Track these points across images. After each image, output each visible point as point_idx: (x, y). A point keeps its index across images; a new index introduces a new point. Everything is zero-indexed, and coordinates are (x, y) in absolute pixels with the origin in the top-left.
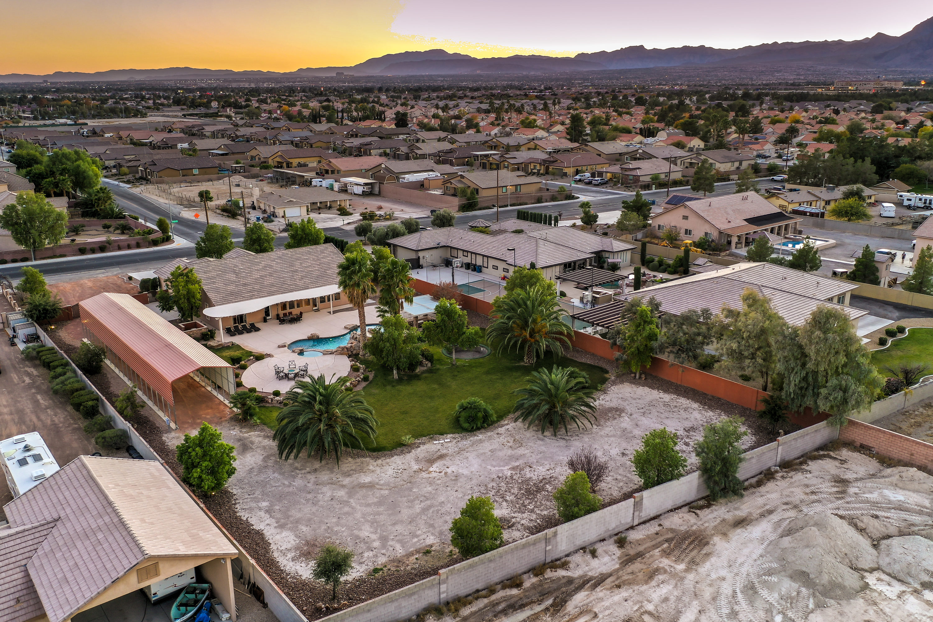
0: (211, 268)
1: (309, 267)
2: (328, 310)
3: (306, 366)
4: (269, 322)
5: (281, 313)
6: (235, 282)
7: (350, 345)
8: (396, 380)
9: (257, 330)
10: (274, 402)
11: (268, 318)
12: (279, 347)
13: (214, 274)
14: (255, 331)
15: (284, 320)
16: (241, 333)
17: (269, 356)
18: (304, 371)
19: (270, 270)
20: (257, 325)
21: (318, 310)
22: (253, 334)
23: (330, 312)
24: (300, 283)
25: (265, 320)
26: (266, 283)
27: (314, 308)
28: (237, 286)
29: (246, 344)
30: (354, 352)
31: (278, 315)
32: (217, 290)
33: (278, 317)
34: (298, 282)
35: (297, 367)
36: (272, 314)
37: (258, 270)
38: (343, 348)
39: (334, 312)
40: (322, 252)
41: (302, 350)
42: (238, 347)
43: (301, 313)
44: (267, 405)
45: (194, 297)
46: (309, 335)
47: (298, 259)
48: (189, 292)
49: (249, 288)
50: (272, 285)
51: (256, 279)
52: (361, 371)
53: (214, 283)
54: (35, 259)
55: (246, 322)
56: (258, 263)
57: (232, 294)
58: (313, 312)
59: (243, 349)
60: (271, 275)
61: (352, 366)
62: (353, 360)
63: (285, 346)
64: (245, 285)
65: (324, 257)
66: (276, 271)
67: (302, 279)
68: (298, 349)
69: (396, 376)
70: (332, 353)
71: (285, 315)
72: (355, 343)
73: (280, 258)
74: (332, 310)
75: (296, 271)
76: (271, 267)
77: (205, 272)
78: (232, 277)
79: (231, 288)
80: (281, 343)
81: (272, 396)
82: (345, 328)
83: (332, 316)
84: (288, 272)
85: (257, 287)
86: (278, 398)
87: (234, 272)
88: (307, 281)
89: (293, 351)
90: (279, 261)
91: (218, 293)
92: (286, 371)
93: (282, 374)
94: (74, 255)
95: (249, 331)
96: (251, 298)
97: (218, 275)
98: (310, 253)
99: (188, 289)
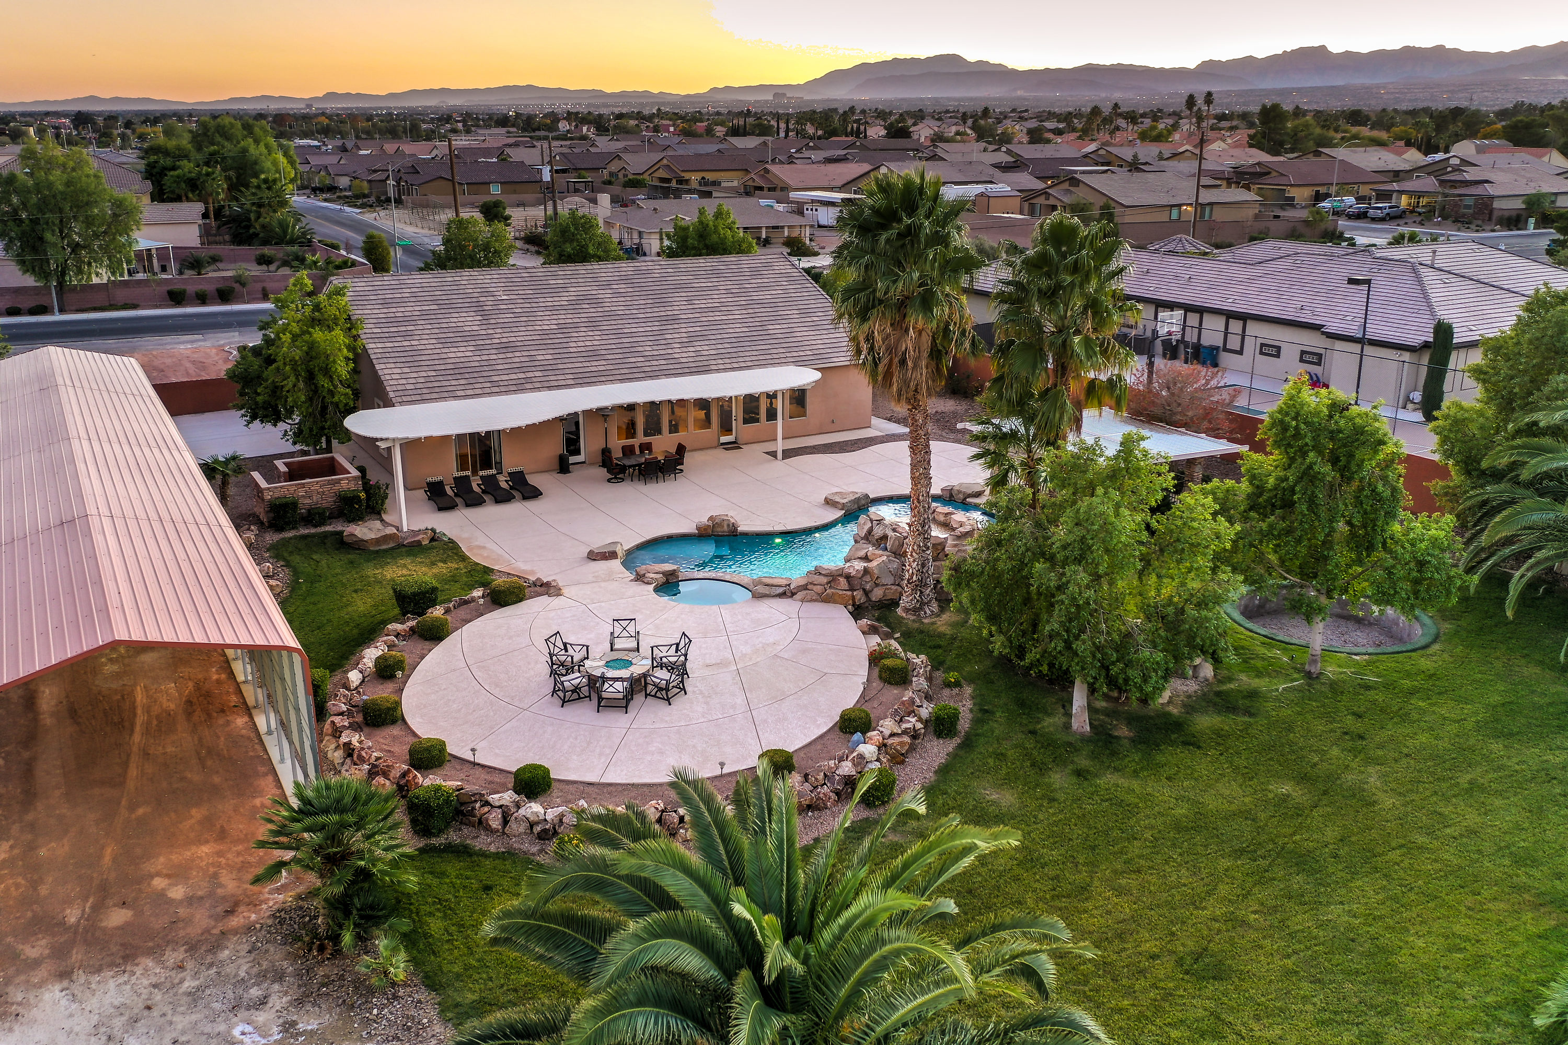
0: (406, 293)
1: (713, 309)
2: (770, 447)
3: (682, 645)
4: (576, 473)
5: (617, 443)
6: (474, 336)
7: (859, 565)
8: (1084, 739)
9: (533, 494)
10: (515, 827)
11: (572, 459)
12: (593, 556)
13: (413, 309)
14: (525, 498)
15: (623, 469)
16: (474, 502)
17: (546, 588)
18: (671, 667)
19: (592, 312)
20: (533, 480)
21: (734, 446)
22: (516, 509)
23: (773, 454)
24: (685, 356)
25: (563, 467)
26: (573, 347)
27: (724, 439)
28: (479, 348)
29: (481, 540)
30: (877, 594)
31: (606, 452)
32: (412, 359)
33: (606, 459)
34: (677, 352)
35: (645, 650)
36: (589, 444)
37: (553, 309)
38: (833, 577)
39: (788, 454)
40: (755, 272)
41: (673, 573)
42: (451, 549)
43: (681, 449)
44: (482, 842)
45: (327, 371)
46: (704, 520)
47: (679, 287)
48: (312, 352)
49: (518, 357)
50: (593, 355)
51: (545, 333)
52: (919, 682)
53: (407, 335)
54: (62, 311)
55: (499, 464)
56: (556, 291)
57: (459, 370)
58: (720, 452)
59: (464, 558)
60: (593, 324)
61: (875, 659)
62: (872, 630)
63: (612, 555)
64: (506, 347)
65: (759, 288)
66: (610, 316)
67: (691, 340)
68: (656, 568)
69: (1080, 721)
70: (787, 593)
71: (628, 451)
72: (880, 559)
73: (625, 280)
74: (780, 445)
75: (675, 319)
76: (596, 302)
77: (385, 303)
78: (470, 322)
79: (462, 353)
80: (599, 542)
81: (508, 797)
82: (829, 502)
83: (781, 466)
84: (646, 320)
85: (543, 356)
86: (534, 809)
87: (479, 308)
88: (705, 349)
89: (640, 578)
90: (622, 288)
91: (414, 364)
92: (595, 666)
93: (573, 679)
94: (156, 307)
95: (502, 498)
96: (519, 387)
97: (423, 313)
98: (717, 274)
99: (312, 345)
